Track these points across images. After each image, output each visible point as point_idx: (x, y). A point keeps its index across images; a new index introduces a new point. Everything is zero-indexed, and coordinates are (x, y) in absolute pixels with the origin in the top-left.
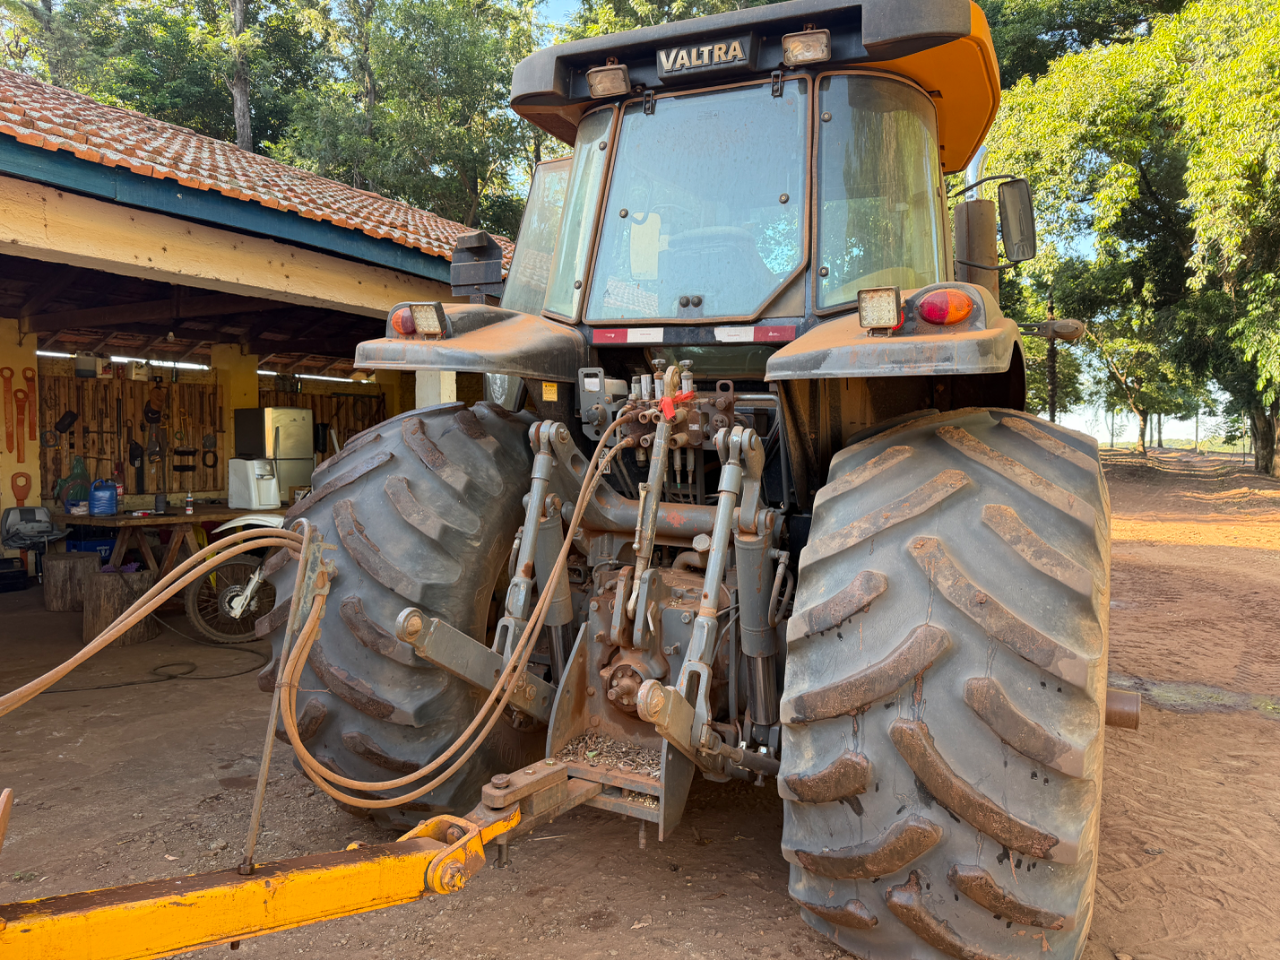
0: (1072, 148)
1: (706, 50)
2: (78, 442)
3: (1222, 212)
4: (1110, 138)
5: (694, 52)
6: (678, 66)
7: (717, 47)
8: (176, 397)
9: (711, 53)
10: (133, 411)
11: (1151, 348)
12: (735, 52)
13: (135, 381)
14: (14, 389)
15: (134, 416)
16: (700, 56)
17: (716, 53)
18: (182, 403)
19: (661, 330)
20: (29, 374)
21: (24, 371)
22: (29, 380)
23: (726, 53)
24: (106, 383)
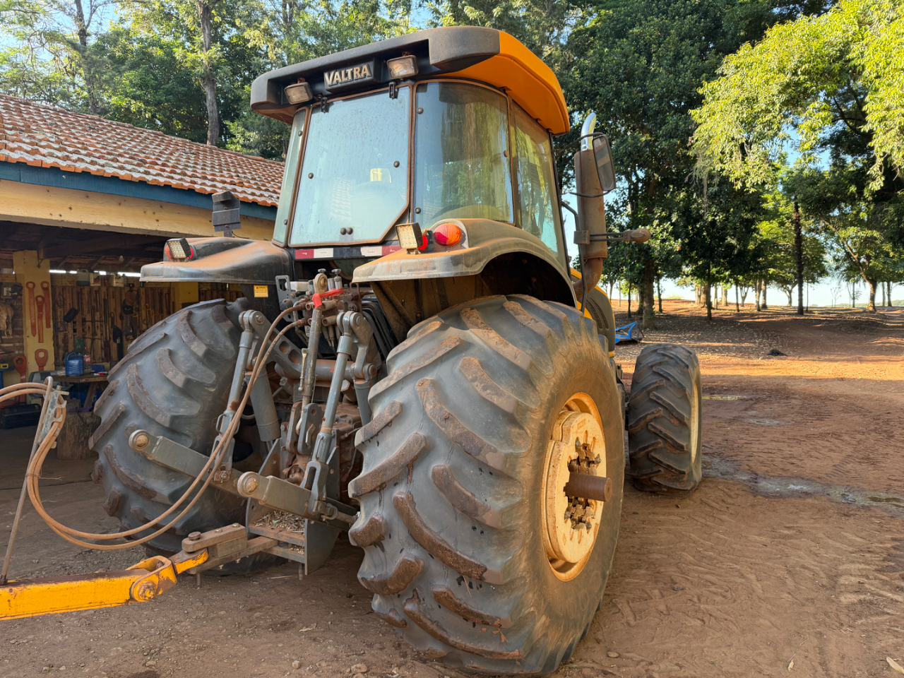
0: (780, 92)
1: (349, 71)
2: (79, 328)
3: (893, 133)
4: (808, 84)
5: (343, 72)
6: (335, 82)
7: (355, 69)
8: (143, 296)
9: (352, 73)
10: (114, 305)
11: (876, 234)
12: (363, 73)
13: (116, 287)
14: (36, 295)
15: (115, 310)
16: (346, 75)
17: (355, 73)
18: (147, 301)
19: (332, 250)
20: (45, 285)
21: (42, 284)
22: (45, 289)
23: (360, 72)
24: (96, 289)
